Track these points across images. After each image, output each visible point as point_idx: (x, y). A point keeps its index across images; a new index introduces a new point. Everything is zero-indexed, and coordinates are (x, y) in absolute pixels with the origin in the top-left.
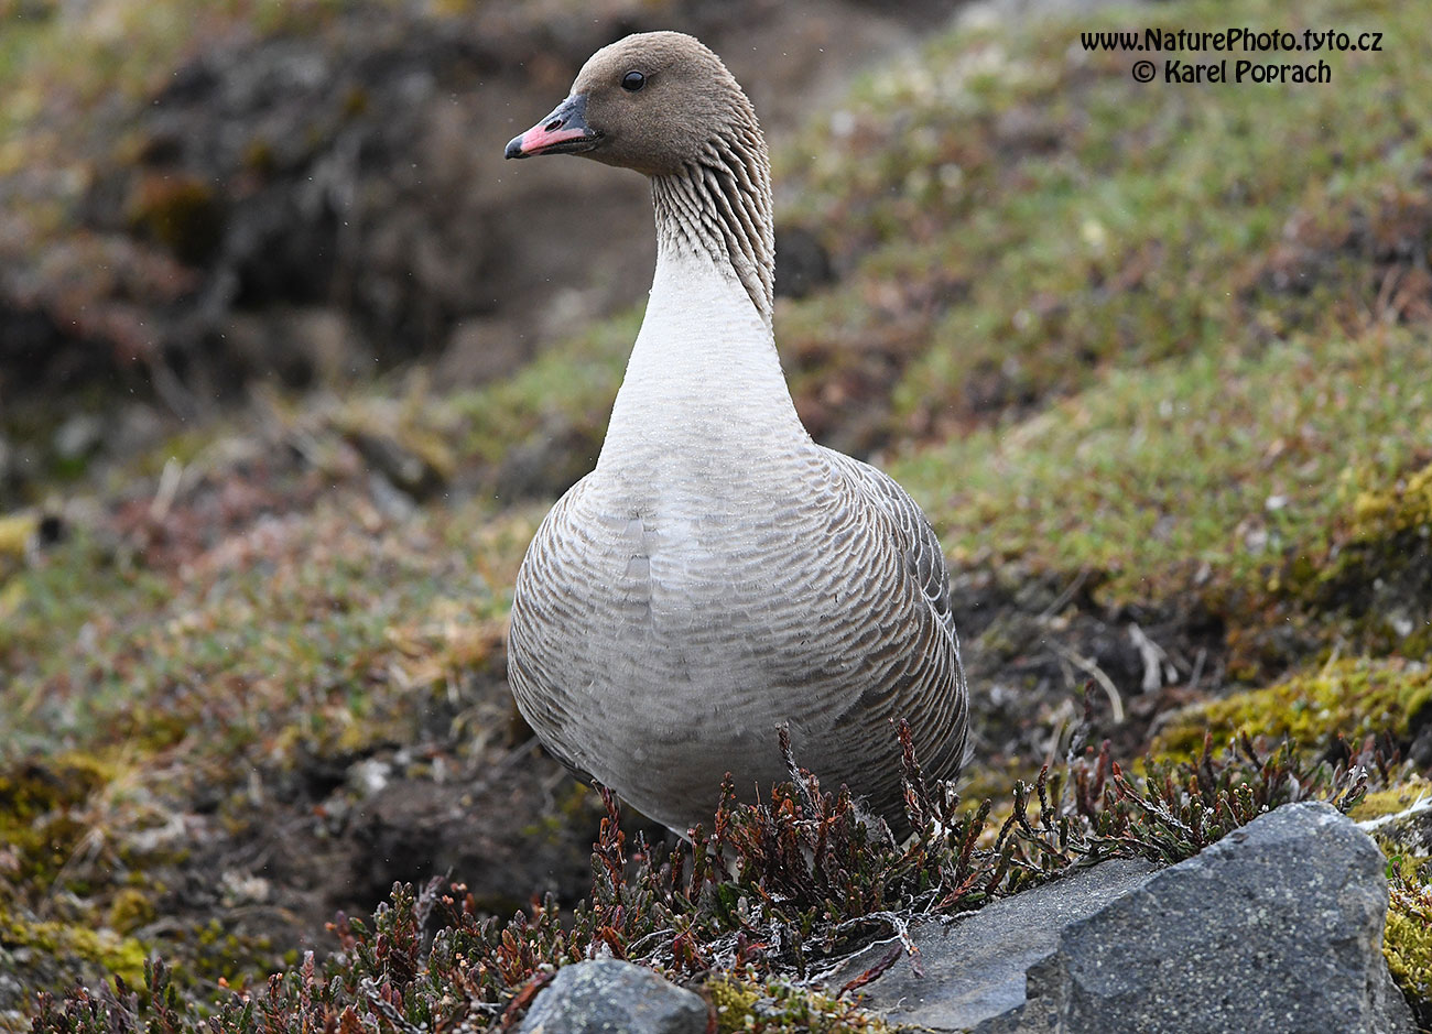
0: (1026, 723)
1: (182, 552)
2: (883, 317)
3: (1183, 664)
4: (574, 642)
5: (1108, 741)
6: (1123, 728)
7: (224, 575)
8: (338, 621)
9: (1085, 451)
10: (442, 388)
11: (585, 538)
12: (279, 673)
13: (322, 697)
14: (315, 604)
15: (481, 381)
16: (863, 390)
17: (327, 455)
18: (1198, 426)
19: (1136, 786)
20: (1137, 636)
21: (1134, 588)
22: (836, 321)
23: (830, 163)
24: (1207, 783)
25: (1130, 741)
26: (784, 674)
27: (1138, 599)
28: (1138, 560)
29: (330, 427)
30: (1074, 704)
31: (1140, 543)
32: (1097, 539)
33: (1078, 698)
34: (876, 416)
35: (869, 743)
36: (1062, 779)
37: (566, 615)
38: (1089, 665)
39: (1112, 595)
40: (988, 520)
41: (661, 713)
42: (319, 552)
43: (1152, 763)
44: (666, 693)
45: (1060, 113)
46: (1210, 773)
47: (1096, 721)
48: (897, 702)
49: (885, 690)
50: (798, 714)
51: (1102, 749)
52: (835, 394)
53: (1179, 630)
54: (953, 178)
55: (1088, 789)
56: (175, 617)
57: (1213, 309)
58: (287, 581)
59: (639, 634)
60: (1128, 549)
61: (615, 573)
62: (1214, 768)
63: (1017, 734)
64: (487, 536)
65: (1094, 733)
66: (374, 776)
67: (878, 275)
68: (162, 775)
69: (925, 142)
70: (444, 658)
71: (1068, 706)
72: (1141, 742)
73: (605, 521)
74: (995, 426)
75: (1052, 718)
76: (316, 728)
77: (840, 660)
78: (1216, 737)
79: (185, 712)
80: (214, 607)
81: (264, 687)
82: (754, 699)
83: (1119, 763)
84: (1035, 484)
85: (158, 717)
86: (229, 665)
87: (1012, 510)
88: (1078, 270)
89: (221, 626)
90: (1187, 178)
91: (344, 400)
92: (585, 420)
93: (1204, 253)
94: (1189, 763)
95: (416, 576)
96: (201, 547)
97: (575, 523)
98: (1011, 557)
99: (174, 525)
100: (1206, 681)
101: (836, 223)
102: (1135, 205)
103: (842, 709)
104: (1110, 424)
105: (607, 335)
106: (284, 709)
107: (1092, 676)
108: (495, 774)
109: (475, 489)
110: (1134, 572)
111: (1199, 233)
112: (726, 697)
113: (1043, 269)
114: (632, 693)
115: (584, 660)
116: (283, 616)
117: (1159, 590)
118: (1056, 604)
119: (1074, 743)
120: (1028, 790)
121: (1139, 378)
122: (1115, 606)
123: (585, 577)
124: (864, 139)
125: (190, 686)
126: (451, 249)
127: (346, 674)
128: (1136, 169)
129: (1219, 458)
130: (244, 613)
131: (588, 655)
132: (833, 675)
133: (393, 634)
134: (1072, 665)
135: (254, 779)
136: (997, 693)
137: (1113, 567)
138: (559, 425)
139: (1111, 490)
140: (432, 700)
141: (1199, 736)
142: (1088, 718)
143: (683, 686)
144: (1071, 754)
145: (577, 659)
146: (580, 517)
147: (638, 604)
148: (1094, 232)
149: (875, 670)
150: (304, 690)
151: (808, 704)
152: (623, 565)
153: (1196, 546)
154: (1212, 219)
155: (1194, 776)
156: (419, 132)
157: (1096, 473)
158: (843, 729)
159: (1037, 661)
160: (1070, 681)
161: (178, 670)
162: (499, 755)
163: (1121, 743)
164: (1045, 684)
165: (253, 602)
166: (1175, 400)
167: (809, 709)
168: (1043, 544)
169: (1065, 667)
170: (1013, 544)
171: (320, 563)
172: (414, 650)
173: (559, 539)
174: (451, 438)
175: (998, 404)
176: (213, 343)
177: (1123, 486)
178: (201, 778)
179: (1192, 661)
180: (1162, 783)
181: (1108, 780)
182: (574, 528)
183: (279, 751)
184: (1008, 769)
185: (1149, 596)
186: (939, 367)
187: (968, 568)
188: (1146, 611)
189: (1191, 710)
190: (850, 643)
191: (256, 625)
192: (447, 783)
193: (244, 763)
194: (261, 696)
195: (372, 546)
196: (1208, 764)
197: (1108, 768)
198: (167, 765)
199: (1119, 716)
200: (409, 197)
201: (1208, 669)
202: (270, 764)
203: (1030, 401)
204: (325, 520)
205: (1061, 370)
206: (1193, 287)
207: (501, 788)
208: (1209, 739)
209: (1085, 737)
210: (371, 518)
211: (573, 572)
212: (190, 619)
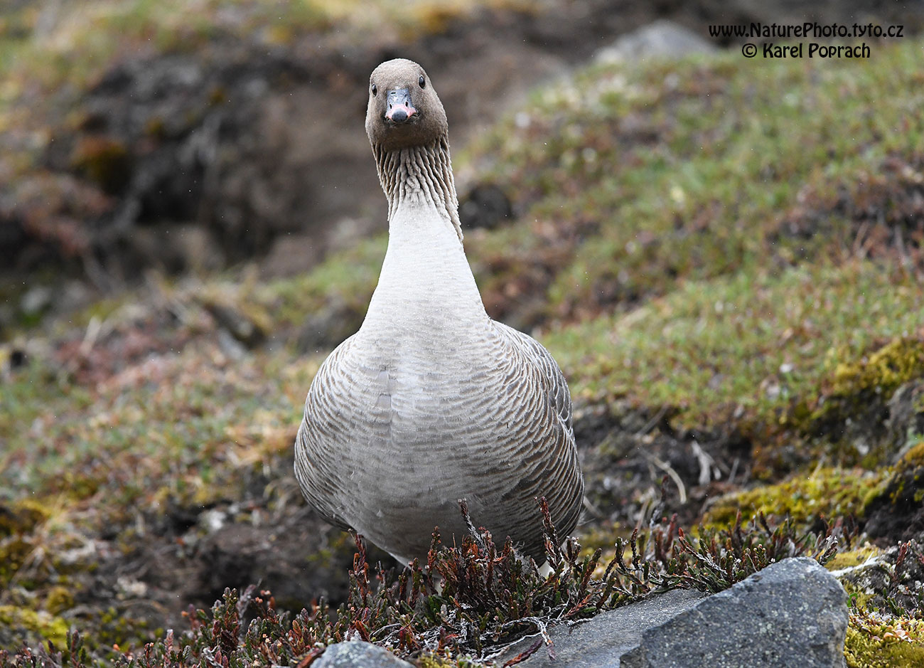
0: (624, 502)
1: (99, 375)
2: (544, 243)
3: (725, 468)
4: (342, 447)
5: (676, 514)
6: (686, 507)
7: (125, 391)
8: (196, 422)
9: (668, 331)
10: (266, 278)
11: (351, 380)
12: (158, 453)
13: (184, 469)
14: (182, 411)
15: (291, 274)
16: (529, 288)
17: (193, 317)
18: (738, 319)
19: (693, 544)
20: (696, 449)
21: (695, 419)
22: (515, 244)
23: (514, 144)
24: (737, 543)
25: (689, 514)
26: (473, 470)
27: (698, 426)
28: (698, 401)
29: (195, 300)
30: (655, 490)
31: (700, 390)
32: (674, 387)
33: (658, 487)
34: (537, 305)
35: (522, 509)
36: (647, 537)
37: (337, 429)
38: (665, 466)
39: (682, 423)
40: (605, 372)
41: (395, 490)
42: (185, 378)
43: (703, 529)
44: (399, 479)
45: (660, 119)
46: (740, 537)
47: (669, 501)
48: (540, 486)
49: (533, 479)
50: (479, 492)
51: (672, 519)
52: (512, 290)
53: (723, 447)
54: (591, 157)
55: (662, 544)
56: (94, 416)
57: (751, 245)
58: (164, 395)
59: (383, 443)
60: (693, 394)
61: (369, 404)
62: (742, 534)
63: (619, 507)
64: (291, 371)
65: (667, 509)
66: (215, 520)
67: (542, 216)
68: (82, 515)
69: (574, 134)
70: (262, 447)
71: (651, 492)
72: (697, 516)
73: (364, 370)
74: (612, 314)
75: (642, 499)
76: (180, 488)
77: (508, 462)
78: (744, 514)
79: (98, 476)
80: (118, 410)
81: (148, 462)
82: (453, 483)
83: (683, 529)
84: (636, 351)
85: (81, 478)
86: (126, 447)
87: (621, 367)
88: (667, 218)
89: (122, 422)
90: (738, 162)
91: (204, 283)
92: (355, 301)
93: (747, 210)
94: (726, 530)
95: (246, 395)
96: (111, 373)
97: (344, 369)
98: (619, 396)
99: (95, 358)
100: (739, 479)
101: (516, 183)
102: (704, 178)
103: (507, 489)
104: (684, 315)
105: (370, 248)
106: (160, 476)
107: (667, 473)
108: (291, 522)
109: (285, 342)
110: (696, 409)
111: (744, 196)
112: (436, 482)
113: (645, 216)
114: (378, 479)
115: (348, 459)
116: (161, 418)
117: (711, 421)
118: (647, 427)
119: (654, 515)
120: (625, 544)
121: (703, 287)
122: (684, 429)
123: (350, 405)
124: (535, 130)
125: (102, 460)
126: (274, 190)
127: (199, 456)
128: (705, 155)
129: (752, 339)
130: (137, 415)
131: (350, 455)
132: (503, 471)
133: (230, 431)
134: (656, 466)
135: (140, 519)
136: (607, 482)
137: (683, 405)
138: (338, 303)
139: (683, 357)
140: (253, 473)
141: (733, 513)
142: (664, 499)
143: (410, 476)
144: (652, 522)
145: (344, 458)
146: (347, 366)
147: (383, 424)
148: (678, 194)
149: (528, 467)
150: (173, 465)
151: (487, 487)
152: (375, 399)
153: (735, 394)
154: (751, 188)
155: (730, 539)
156: (257, 117)
157: (674, 345)
158: (507, 502)
159: (633, 463)
160: (653, 475)
161: (94, 449)
162: (294, 510)
163: (684, 516)
164: (637, 478)
165: (142, 407)
166: (725, 301)
167: (487, 490)
168: (640, 390)
169: (650, 467)
170: (621, 388)
171: (185, 385)
172: (243, 442)
173: (333, 380)
174: (270, 309)
175: (614, 300)
176: (123, 245)
177: (691, 355)
178: (107, 518)
179: (731, 466)
180: (709, 542)
181: (675, 539)
182: (343, 373)
183: (156, 502)
184: (613, 530)
185: (705, 424)
186: (578, 275)
187: (592, 402)
188: (703, 433)
189: (727, 497)
190: (515, 452)
191: (144, 423)
192: (261, 527)
193: (133, 510)
194: (146, 468)
195: (218, 376)
196: (738, 531)
197: (675, 531)
198: (85, 509)
199: (683, 499)
200: (249, 157)
201: (740, 472)
202: (150, 511)
203: (634, 299)
204: (189, 358)
205: (654, 280)
206: (739, 231)
207: (294, 530)
208: (739, 516)
209: (661, 511)
210: (219, 358)
211: (342, 401)
212: (103, 418)
